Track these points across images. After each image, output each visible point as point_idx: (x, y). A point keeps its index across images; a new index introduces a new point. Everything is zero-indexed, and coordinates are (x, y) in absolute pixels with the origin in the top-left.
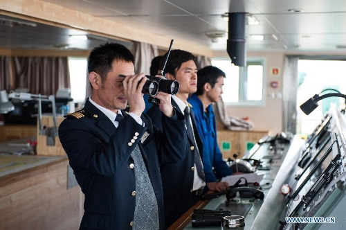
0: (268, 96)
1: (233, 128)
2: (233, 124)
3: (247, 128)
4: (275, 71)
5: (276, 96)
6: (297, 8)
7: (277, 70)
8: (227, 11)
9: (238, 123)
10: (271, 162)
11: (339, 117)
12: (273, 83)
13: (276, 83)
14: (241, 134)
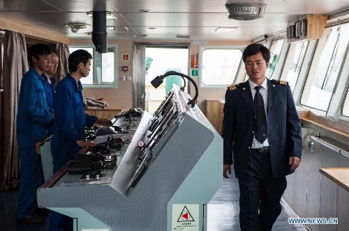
0: (121, 79)
1: (89, 108)
2: (90, 104)
3: (103, 107)
4: (126, 57)
5: (127, 78)
6: (146, 9)
7: (127, 56)
8: (91, 9)
9: (94, 103)
10: (128, 128)
11: (180, 94)
12: (124, 67)
13: (127, 67)
14: (97, 112)
